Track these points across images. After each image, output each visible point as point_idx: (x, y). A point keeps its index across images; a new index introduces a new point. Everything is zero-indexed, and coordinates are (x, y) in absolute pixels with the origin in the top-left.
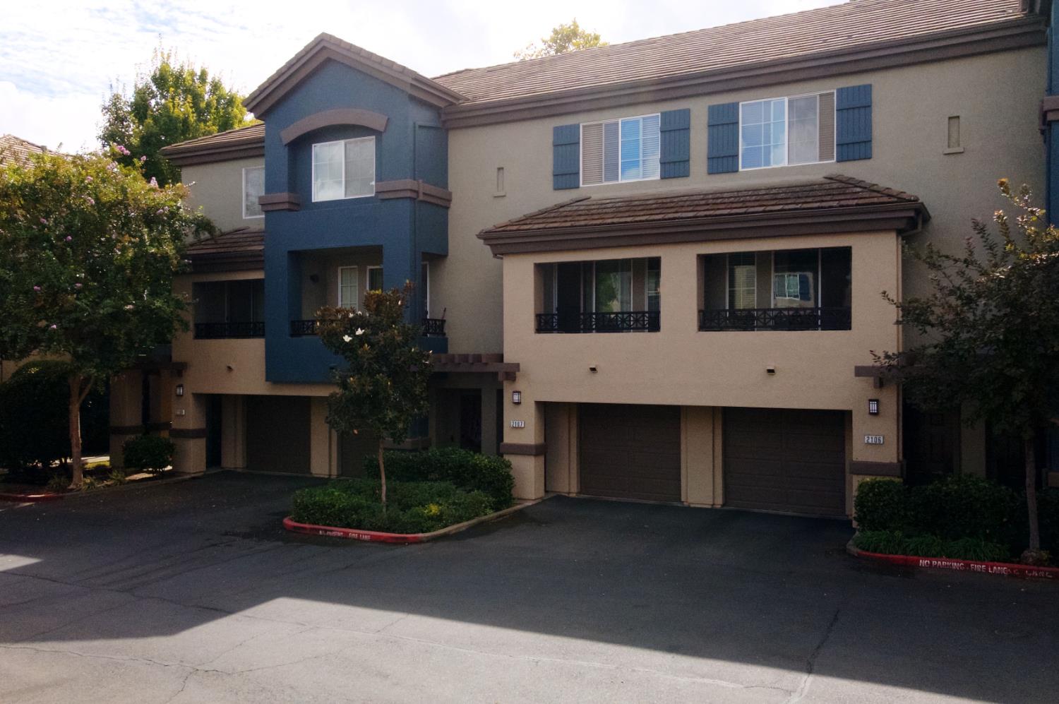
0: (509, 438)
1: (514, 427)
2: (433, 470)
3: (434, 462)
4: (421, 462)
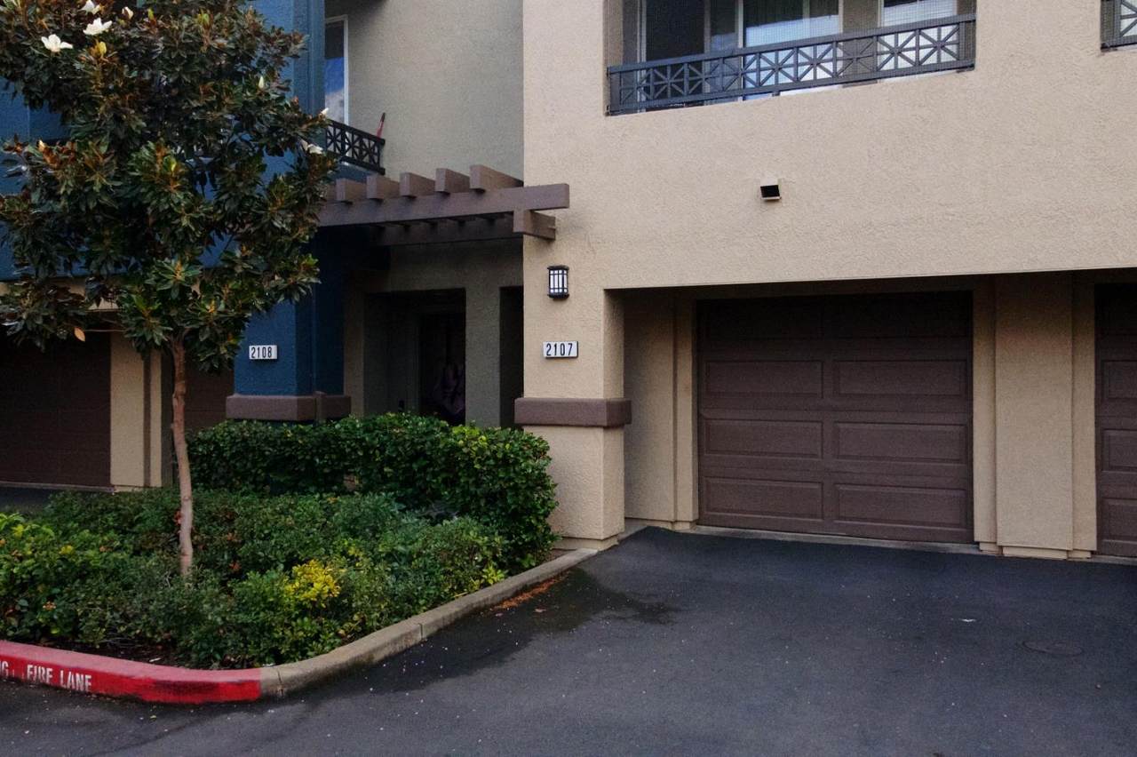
0: (538, 384)
1: (549, 358)
2: (346, 467)
3: (349, 446)
4: (314, 446)
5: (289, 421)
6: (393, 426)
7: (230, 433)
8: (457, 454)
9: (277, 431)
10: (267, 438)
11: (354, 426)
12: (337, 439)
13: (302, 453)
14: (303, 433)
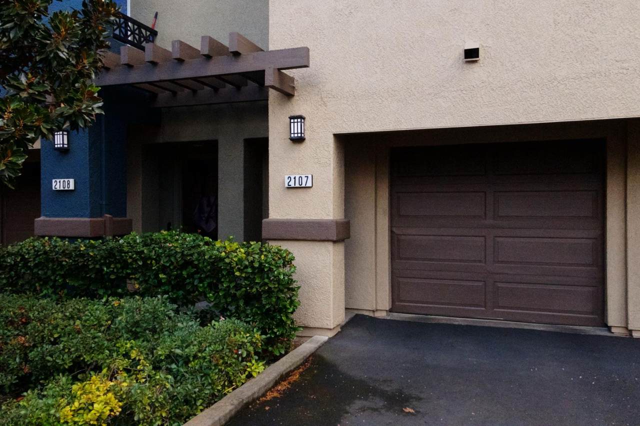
0: (281, 208)
2: (129, 274)
3: (131, 257)
4: (102, 257)
5: (83, 237)
6: (166, 241)
7: (34, 247)
8: (221, 264)
9: (73, 245)
10: (63, 252)
11: (135, 241)
12: (121, 251)
13: (93, 263)
14: (93, 247)
